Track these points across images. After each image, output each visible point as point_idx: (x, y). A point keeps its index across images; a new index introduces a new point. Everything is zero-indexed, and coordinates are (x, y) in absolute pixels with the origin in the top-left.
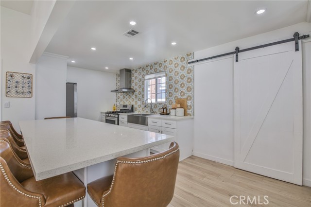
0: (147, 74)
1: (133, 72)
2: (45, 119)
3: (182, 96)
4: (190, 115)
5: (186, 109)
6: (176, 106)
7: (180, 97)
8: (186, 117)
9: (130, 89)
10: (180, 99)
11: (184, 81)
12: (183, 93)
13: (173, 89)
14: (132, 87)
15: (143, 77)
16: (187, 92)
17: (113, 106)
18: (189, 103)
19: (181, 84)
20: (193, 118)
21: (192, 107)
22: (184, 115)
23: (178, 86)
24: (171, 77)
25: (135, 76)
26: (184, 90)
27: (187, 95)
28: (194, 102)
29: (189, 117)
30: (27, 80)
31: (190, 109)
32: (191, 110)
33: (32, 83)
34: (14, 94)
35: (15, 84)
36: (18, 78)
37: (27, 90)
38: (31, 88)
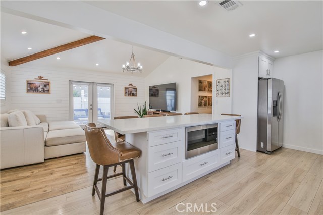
2: (222, 114)
30: (227, 83)
33: (229, 85)
34: (220, 95)
35: (220, 88)
36: (222, 83)
37: (227, 91)
38: (229, 89)
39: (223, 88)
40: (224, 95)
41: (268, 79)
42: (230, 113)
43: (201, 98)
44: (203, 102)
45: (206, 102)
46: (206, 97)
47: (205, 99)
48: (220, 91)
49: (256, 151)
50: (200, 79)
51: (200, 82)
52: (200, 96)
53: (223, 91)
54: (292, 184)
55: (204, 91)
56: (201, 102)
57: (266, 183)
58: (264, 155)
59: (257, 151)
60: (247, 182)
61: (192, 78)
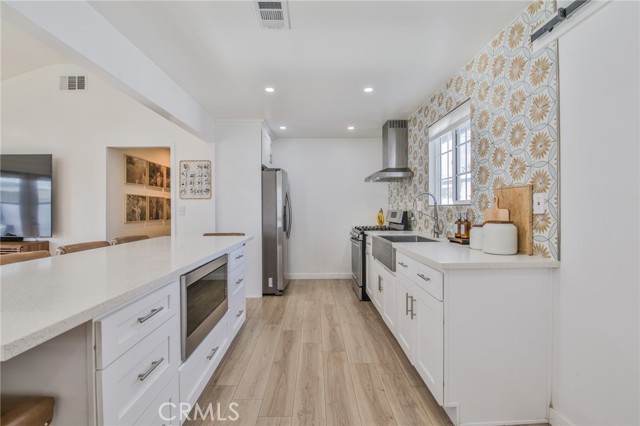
0: (434, 123)
1: (410, 126)
3: (515, 176)
4: (545, 254)
5: (527, 226)
6: (496, 214)
7: (508, 180)
8: (525, 259)
9: (405, 170)
10: (511, 187)
11: (524, 118)
12: (519, 167)
13: (489, 156)
14: (409, 166)
15: (426, 134)
16: (534, 160)
17: (377, 214)
18: (541, 203)
19: (513, 133)
20: (555, 269)
21: (553, 221)
22: (520, 251)
23: (503, 142)
24: (484, 113)
25: (413, 133)
26: (524, 152)
27: (534, 170)
28: (558, 199)
29: (538, 259)
30: (204, 170)
31: (544, 228)
32: (546, 234)
33: (210, 175)
34: (189, 194)
35: (189, 179)
36: (193, 169)
37: (205, 187)
38: (210, 183)
39: (197, 179)
40: (198, 195)
41: (277, 170)
42: (214, 232)
43: (133, 199)
44: (138, 211)
45: (143, 210)
46: (144, 198)
47: (141, 203)
48: (189, 187)
49: (261, 296)
50: (131, 154)
51: (130, 161)
52: (129, 196)
53: (197, 187)
54: (334, 330)
55: (140, 183)
56: (134, 211)
57: (308, 344)
58: (275, 299)
59: (264, 295)
60: (285, 355)
61: (109, 148)
